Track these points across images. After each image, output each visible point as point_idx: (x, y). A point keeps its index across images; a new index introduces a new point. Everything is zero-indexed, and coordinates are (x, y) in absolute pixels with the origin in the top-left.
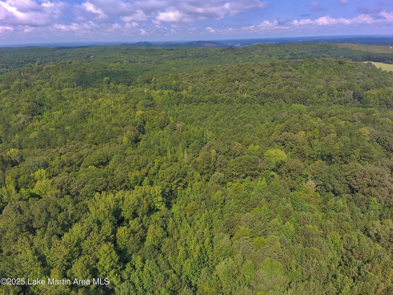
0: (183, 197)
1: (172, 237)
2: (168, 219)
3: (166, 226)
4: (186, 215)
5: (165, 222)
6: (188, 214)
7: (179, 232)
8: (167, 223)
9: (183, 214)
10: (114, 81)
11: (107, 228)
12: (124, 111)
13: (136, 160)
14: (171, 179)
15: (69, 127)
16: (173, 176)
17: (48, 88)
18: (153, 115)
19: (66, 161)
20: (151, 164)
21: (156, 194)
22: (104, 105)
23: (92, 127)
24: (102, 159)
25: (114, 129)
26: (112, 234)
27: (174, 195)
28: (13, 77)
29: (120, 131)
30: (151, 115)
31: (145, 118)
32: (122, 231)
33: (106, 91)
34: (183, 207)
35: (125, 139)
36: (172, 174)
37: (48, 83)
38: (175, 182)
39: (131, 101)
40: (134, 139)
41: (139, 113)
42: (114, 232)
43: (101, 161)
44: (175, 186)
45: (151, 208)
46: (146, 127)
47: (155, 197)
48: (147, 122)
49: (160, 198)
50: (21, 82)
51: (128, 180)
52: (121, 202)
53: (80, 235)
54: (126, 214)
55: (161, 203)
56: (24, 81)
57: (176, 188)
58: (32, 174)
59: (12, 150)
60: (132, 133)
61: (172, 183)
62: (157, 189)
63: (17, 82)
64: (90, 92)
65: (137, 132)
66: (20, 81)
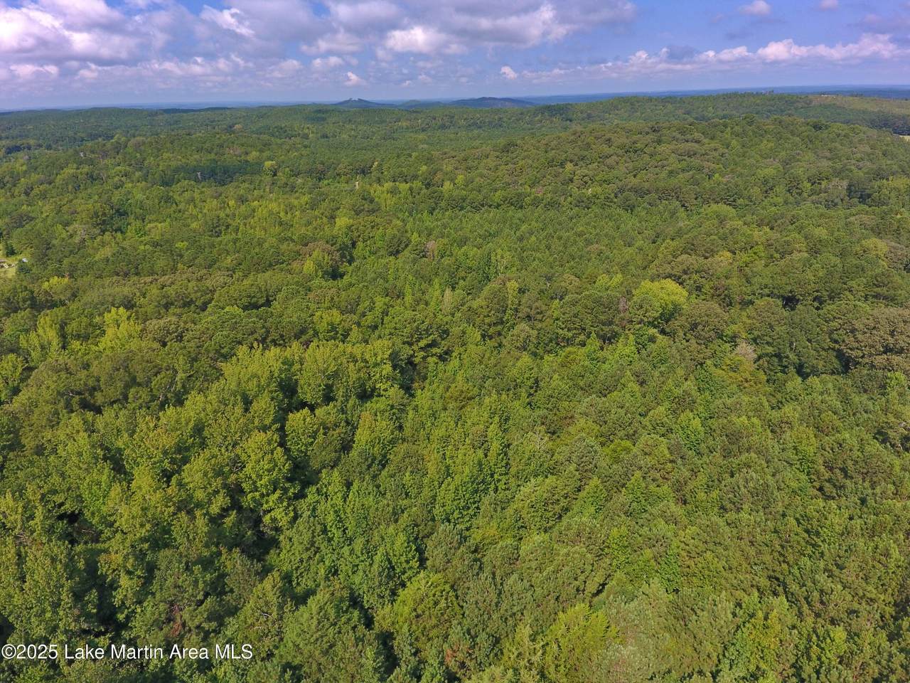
10: (288, 169)
11: (264, 405)
13: (332, 299)
14: (412, 336)
15: (185, 243)
18: (373, 227)
24: (254, 297)
25: (284, 247)
27: (419, 374)
28: (62, 160)
29: (298, 253)
30: (369, 230)
31: (356, 234)
33: (268, 190)
34: (440, 391)
35: (309, 266)
36: (416, 324)
37: (138, 174)
38: (422, 343)
39: (325, 205)
40: (330, 270)
41: (342, 221)
42: (281, 419)
43: (254, 300)
44: (422, 354)
49: (387, 369)
51: (314, 330)
52: (297, 366)
53: (202, 415)
54: (307, 392)
55: (389, 383)
56: (86, 169)
59: (55, 280)
62: (380, 347)
63: (70, 171)
64: (231, 190)
65: (337, 256)
66: (78, 169)
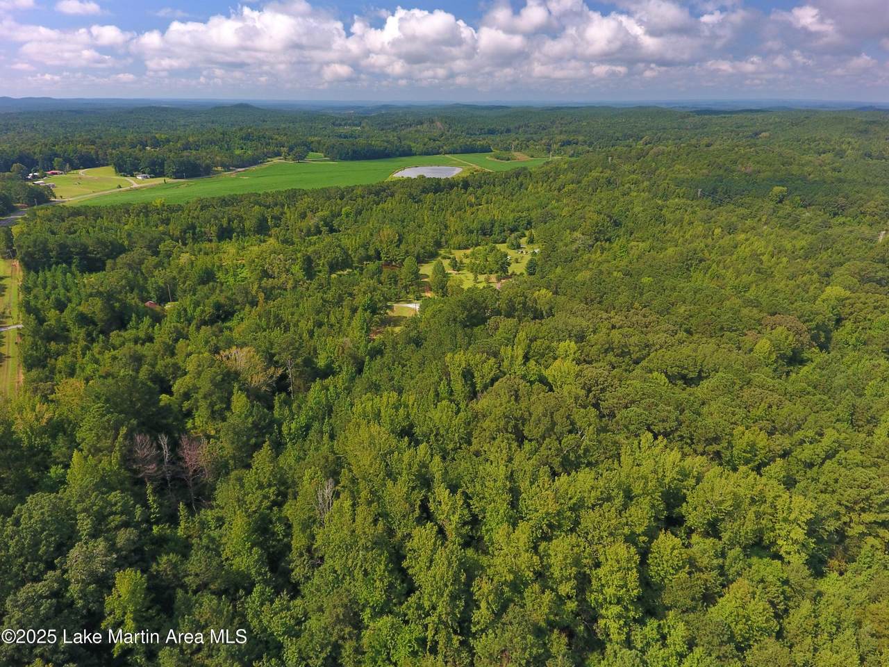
0: (872, 571)
1: (791, 647)
2: (800, 598)
3: (786, 611)
4: (858, 624)
5: (787, 599)
6: (868, 627)
7: (816, 650)
8: (791, 604)
9: (850, 615)
10: (798, 198)
11: (640, 515)
12: (793, 277)
13: (770, 407)
14: (856, 503)
15: (650, 278)
16: (867, 498)
17: (642, 194)
18: (876, 308)
19: (616, 343)
20: (811, 433)
21: (792, 517)
22: (744, 251)
23: (695, 293)
24: (686, 369)
25: (745, 311)
26: (644, 534)
27: (846, 549)
28: (593, 163)
29: (759, 322)
30: (871, 309)
31: (847, 310)
32: (667, 542)
33: (764, 220)
34: (861, 596)
35: (764, 345)
36: (867, 492)
37: (646, 183)
38: (868, 517)
39: (824, 256)
40: (790, 353)
41: (834, 291)
42: (652, 534)
43: (685, 372)
44: (862, 528)
45: (761, 539)
46: (838, 335)
47: (785, 520)
48: (848, 325)
49: (799, 534)
50: (602, 175)
51: (729, 443)
52: (692, 482)
53: (586, 495)
54: (694, 515)
55: (796, 547)
56: (608, 173)
57: (863, 535)
58: (554, 344)
60: (790, 338)
61: (854, 516)
62: (801, 506)
64: (725, 215)
65: (806, 338)
66: (601, 172)
